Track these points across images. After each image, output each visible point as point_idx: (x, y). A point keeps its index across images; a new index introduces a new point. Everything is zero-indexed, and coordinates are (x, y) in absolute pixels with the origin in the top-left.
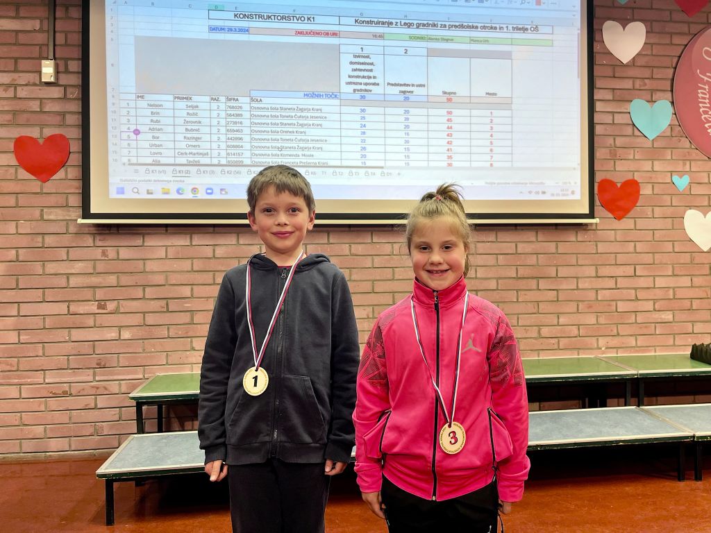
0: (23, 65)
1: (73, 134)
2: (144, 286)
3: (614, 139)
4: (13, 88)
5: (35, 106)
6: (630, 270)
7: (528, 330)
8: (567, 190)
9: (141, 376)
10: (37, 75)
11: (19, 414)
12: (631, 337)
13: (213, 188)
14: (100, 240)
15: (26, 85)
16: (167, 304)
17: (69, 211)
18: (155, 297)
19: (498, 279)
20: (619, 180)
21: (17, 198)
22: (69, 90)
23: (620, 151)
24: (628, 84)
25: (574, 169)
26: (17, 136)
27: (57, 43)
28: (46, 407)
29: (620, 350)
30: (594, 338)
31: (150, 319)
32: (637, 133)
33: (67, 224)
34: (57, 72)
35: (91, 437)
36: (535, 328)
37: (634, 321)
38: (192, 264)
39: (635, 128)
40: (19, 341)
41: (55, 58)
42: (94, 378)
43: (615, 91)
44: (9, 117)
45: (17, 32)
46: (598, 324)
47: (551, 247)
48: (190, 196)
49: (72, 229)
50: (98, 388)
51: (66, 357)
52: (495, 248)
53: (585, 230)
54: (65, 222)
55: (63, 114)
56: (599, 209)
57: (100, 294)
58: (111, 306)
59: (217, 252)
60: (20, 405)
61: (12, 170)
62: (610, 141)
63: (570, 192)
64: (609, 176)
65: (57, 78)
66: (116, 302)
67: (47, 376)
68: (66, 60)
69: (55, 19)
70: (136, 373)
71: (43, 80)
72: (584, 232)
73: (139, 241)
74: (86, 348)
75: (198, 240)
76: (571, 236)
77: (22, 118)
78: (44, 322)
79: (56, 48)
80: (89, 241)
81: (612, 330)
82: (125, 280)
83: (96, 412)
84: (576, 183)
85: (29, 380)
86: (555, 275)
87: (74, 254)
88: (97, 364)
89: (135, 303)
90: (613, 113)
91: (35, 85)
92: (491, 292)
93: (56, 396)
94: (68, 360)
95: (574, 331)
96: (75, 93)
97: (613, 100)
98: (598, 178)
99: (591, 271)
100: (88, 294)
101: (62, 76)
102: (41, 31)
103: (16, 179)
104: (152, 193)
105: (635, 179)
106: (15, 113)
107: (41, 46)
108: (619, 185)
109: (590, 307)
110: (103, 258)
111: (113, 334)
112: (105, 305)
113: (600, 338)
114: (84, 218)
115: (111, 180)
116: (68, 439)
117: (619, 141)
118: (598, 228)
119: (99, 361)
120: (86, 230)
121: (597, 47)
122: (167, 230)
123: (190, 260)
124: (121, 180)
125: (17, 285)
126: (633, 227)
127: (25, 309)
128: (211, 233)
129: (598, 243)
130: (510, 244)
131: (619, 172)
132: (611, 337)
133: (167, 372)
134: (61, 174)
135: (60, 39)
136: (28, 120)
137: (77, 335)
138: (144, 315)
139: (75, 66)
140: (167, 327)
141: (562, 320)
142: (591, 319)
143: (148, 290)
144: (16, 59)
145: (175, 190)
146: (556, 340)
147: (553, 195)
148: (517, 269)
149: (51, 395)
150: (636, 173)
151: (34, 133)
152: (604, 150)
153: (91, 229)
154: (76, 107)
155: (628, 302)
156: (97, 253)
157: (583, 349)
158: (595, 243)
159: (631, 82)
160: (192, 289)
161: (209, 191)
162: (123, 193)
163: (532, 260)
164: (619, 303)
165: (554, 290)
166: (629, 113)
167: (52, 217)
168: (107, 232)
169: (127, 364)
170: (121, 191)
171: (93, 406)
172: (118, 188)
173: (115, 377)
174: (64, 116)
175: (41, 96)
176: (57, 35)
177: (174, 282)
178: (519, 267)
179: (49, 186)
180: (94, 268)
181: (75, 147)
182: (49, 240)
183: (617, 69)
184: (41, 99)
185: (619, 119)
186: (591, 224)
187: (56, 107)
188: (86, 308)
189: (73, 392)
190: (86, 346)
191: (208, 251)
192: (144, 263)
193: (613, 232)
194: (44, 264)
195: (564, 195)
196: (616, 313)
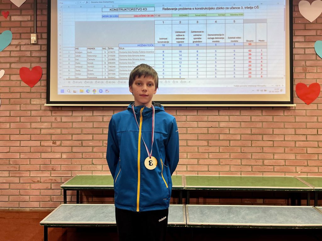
0: (23, 36)
1: (44, 66)
2: (72, 134)
3: (306, 62)
4: (19, 47)
5: (28, 54)
6: (315, 131)
7: (257, 161)
8: (278, 89)
9: (70, 176)
10: (29, 40)
11: (19, 190)
12: (315, 167)
13: (102, 89)
14: (54, 113)
15: (25, 45)
16: (82, 143)
17: (41, 100)
18: (76, 139)
19: (241, 135)
20: (308, 83)
21: (20, 95)
22: (43, 46)
23: (308, 69)
24: (313, 33)
25: (282, 78)
26: (21, 67)
27: (38, 26)
28: (30, 188)
29: (308, 174)
30: (294, 167)
31: (75, 149)
32: (318, 58)
33: (41, 106)
34: (37, 39)
35: (49, 202)
36: (261, 160)
37: (317, 159)
38: (93, 124)
39: (317, 56)
40: (20, 157)
41: (37, 33)
42: (51, 175)
43: (306, 37)
44: (17, 59)
45: (21, 21)
46: (296, 159)
47: (270, 119)
48: (92, 93)
49: (43, 108)
50: (52, 180)
51: (39, 165)
52: (240, 118)
53: (288, 110)
54: (40, 105)
55: (40, 57)
56: (296, 99)
57: (54, 137)
58: (58, 143)
59: (104, 119)
60: (19, 186)
61: (19, 82)
62: (303, 63)
63: (279, 90)
64: (303, 82)
65: (37, 42)
66: (60, 141)
67: (31, 173)
68: (41, 33)
69: (37, 15)
70: (68, 174)
71: (31, 43)
72: (288, 111)
73: (70, 114)
74: (48, 162)
75: (95, 113)
76: (281, 113)
77: (23, 59)
78: (30, 150)
79: (37, 28)
80: (49, 113)
81: (304, 163)
82: (64, 131)
83: (51, 191)
84: (283, 85)
85: (24, 175)
86: (272, 133)
87: (44, 119)
88: (52, 169)
89: (68, 142)
90: (305, 48)
91: (28, 45)
92: (237, 141)
93: (34, 182)
94: (40, 166)
95: (282, 162)
96: (45, 48)
97: (305, 42)
98: (296, 82)
99: (292, 131)
100: (48, 137)
101: (39, 40)
102: (31, 21)
103: (20, 86)
104: (75, 92)
105: (318, 82)
106: (20, 57)
107: (31, 27)
108: (308, 86)
109: (292, 150)
110: (55, 121)
111: (58, 156)
112: (56, 142)
113: (297, 167)
114: (47, 103)
115: (58, 86)
116: (39, 202)
117: (308, 63)
118: (296, 109)
119: (53, 168)
120: (48, 109)
121: (295, 14)
122: (82, 109)
123: (92, 123)
124: (63, 86)
125: (20, 132)
126: (316, 108)
127: (23, 143)
128: (102, 110)
129: (296, 117)
130: (248, 117)
131: (309, 79)
132: (303, 167)
133: (81, 174)
134: (38, 84)
135: (39, 24)
136: (25, 60)
137: (44, 155)
138: (72, 148)
139: (45, 36)
140: (81, 153)
141: (276, 157)
142: (292, 157)
143: (74, 136)
144: (20, 34)
145: (86, 90)
146: (273, 167)
147: (270, 92)
148: (251, 130)
149: (32, 182)
150: (318, 80)
151: (28, 66)
152: (299, 68)
153: (50, 108)
154: (45, 54)
155: (314, 148)
156: (53, 119)
157: (288, 172)
158: (294, 117)
159: (315, 31)
160: (93, 136)
161: (101, 91)
162: (63, 92)
163: (260, 125)
164: (308, 149)
165: (271, 141)
166: (314, 48)
167: (35, 103)
168: (57, 109)
169: (64, 170)
170: (63, 91)
171: (50, 188)
172: (61, 90)
173: (59, 175)
174: (40, 58)
175: (31, 49)
176: (38, 22)
177: (85, 133)
178: (252, 129)
179: (33, 89)
180: (51, 126)
181: (44, 72)
182: (33, 113)
183: (307, 25)
184: (31, 51)
185: (308, 51)
186: (292, 107)
187: (37, 54)
188: (48, 143)
189: (42, 181)
190: (48, 161)
191: (100, 119)
192: (72, 124)
193: (305, 111)
194: (31, 124)
195: (276, 92)
196: (307, 154)
